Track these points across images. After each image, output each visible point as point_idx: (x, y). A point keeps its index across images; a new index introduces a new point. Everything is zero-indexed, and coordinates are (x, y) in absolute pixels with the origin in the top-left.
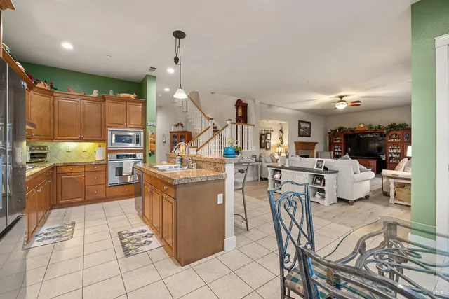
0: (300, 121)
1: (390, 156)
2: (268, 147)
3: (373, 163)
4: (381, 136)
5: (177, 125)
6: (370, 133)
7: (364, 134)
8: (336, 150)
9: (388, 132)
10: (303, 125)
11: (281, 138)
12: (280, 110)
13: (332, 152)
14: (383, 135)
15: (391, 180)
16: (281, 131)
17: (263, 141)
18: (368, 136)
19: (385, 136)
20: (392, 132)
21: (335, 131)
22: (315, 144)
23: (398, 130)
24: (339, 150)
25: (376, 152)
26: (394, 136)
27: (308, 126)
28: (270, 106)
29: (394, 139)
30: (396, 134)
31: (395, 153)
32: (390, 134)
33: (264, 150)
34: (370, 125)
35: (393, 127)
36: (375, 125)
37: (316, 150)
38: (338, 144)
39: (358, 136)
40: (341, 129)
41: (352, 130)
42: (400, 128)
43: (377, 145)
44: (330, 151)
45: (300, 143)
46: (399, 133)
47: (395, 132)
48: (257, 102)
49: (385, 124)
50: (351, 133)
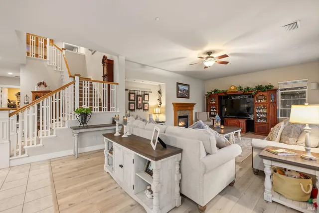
0: (178, 84)
1: (258, 116)
2: (146, 108)
3: (243, 122)
4: (250, 97)
5: (39, 85)
6: (240, 95)
7: (235, 95)
8: (212, 110)
9: (256, 94)
10: (181, 87)
11: (160, 100)
12: (156, 71)
13: (209, 112)
14: (251, 96)
15: (265, 161)
16: (160, 92)
17: (140, 102)
18: (239, 97)
19: (253, 97)
20: (259, 94)
21: (211, 93)
22: (193, 105)
23: (265, 91)
24: (215, 110)
25: (246, 112)
26: (261, 97)
27: (186, 88)
28: (143, 66)
29: (260, 99)
30: (263, 95)
31: (261, 113)
32: (257, 95)
33: (141, 111)
34: (240, 87)
35: (259, 88)
36: (244, 86)
37: (194, 111)
38: (214, 105)
39: (231, 98)
40: (216, 91)
41: (225, 92)
42: (266, 90)
43: (246, 106)
44: (207, 111)
45: (177, 104)
46: (265, 94)
47: (261, 94)
48: (122, 58)
49: (252, 86)
50: (224, 95)
